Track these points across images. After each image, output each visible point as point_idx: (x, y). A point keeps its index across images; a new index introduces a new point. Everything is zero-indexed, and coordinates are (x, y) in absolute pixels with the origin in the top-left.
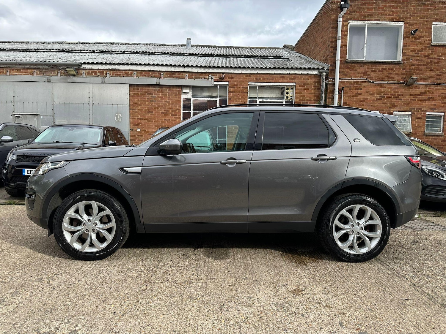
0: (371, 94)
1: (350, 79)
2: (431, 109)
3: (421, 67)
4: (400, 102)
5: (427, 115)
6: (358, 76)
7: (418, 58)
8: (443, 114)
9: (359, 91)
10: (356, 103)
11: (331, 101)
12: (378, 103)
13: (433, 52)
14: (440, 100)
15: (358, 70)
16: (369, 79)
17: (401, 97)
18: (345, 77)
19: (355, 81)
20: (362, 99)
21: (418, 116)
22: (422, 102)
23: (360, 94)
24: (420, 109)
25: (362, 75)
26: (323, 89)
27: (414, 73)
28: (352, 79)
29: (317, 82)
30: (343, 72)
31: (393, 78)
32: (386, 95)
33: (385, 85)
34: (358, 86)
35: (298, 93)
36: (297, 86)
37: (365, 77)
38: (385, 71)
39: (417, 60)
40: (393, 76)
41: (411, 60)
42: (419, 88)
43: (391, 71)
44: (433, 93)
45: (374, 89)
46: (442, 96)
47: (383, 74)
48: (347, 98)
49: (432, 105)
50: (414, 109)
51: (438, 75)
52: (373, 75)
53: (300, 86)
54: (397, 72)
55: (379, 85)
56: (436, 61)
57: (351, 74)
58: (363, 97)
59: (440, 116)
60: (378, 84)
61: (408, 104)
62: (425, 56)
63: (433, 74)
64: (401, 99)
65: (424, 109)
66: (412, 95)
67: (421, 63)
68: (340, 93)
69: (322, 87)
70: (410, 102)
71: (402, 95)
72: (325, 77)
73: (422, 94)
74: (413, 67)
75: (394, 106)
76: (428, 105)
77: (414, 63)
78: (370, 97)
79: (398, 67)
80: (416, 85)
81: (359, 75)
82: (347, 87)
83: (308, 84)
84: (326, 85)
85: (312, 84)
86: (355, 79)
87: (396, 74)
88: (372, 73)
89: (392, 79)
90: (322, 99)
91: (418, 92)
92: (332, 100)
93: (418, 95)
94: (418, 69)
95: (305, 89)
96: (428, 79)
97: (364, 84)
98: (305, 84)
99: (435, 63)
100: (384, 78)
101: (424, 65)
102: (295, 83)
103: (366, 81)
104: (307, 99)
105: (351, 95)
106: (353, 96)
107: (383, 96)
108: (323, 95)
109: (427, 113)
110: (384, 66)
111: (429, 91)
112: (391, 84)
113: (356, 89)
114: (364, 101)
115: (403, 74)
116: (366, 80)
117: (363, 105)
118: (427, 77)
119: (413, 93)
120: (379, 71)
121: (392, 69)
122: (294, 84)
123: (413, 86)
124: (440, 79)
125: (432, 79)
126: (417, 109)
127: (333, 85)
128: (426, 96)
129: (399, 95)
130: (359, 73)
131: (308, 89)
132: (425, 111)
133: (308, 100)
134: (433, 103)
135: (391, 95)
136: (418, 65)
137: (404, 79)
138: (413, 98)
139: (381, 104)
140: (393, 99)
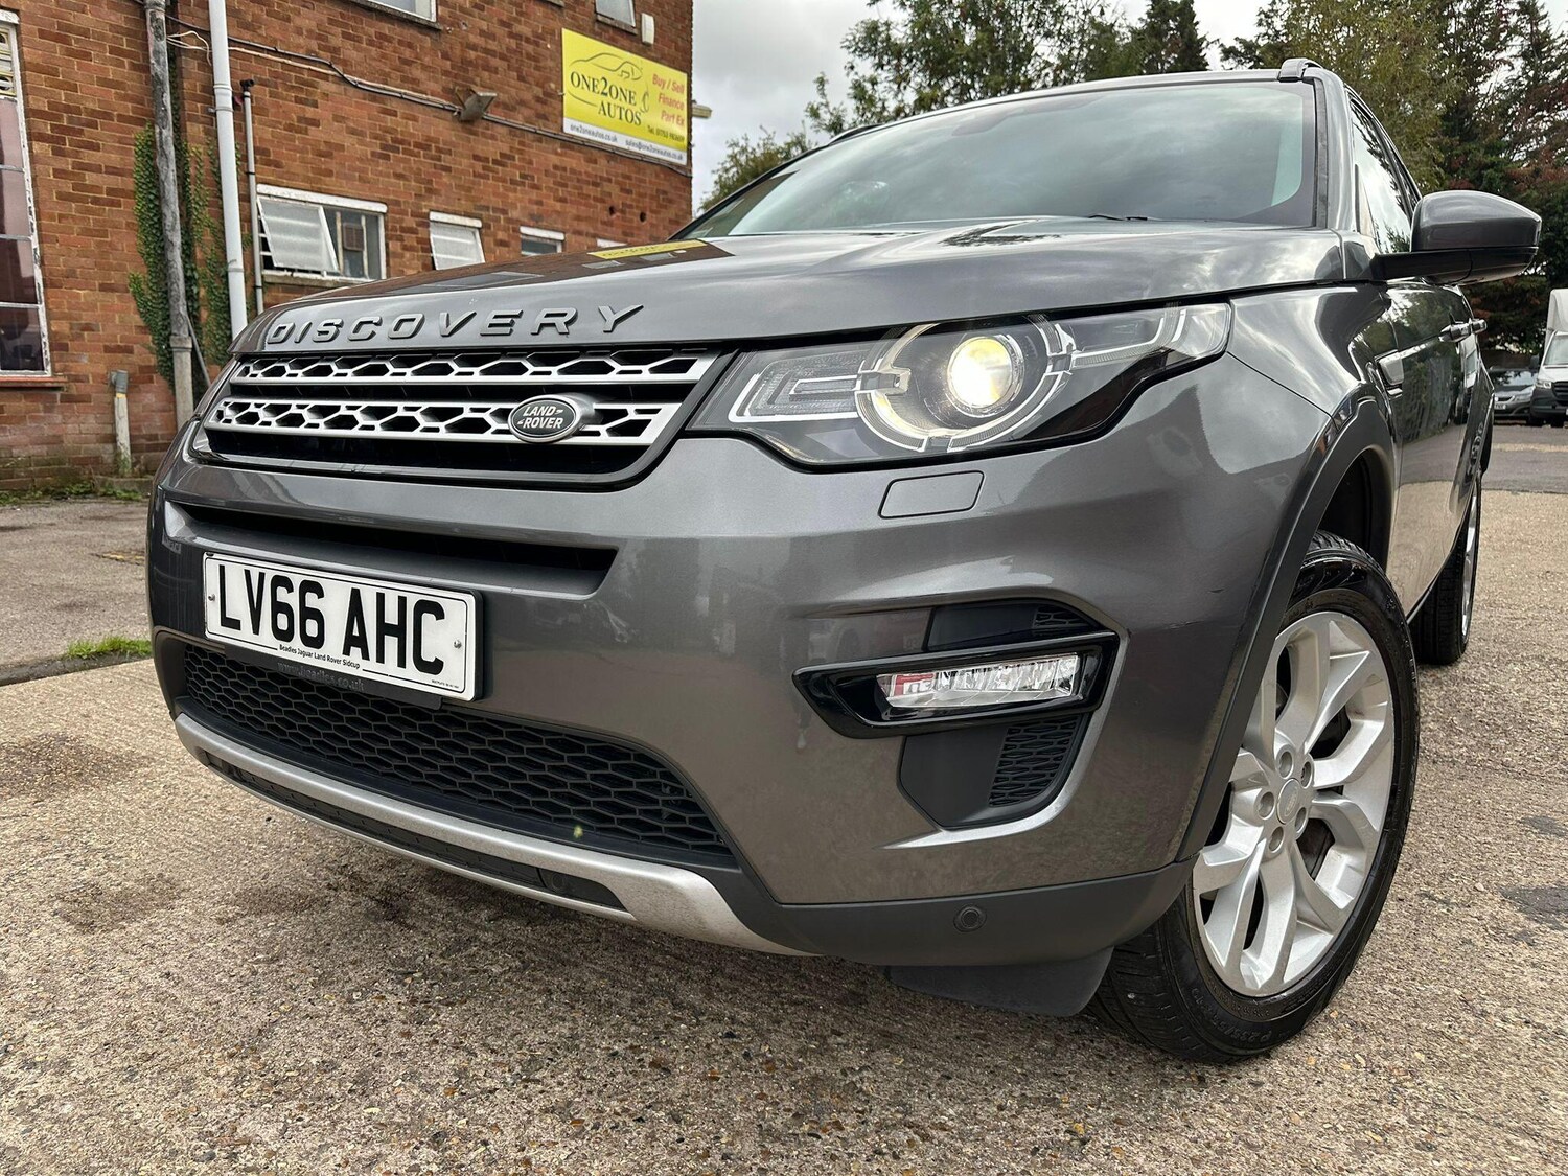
0: (353, 132)
1: (269, 52)
2: (532, 216)
3: (495, 62)
4: (446, 178)
5: (524, 237)
6: (299, 47)
7: (484, 25)
8: (560, 237)
9: (310, 112)
10: (303, 161)
11: (202, 134)
12: (381, 174)
13: (520, 14)
14: (550, 189)
15: (298, 21)
16: (339, 69)
17: (446, 160)
18: (246, 37)
19: (290, 62)
20: (323, 148)
21: (501, 235)
22: (506, 189)
23: (315, 123)
24: (504, 212)
25: (314, 44)
26: (161, 69)
27: (478, 80)
28: (276, 53)
29: (128, 33)
30: (239, 11)
31: (415, 81)
32: (402, 142)
33: (392, 105)
34: (304, 87)
35: (38, 69)
36: (31, 33)
37: (325, 57)
38: (389, 49)
39: (482, 33)
40: (417, 73)
41: (464, 28)
42: (493, 137)
43: (407, 54)
44: (531, 163)
45: (361, 113)
46: (555, 176)
47: (383, 56)
48: (267, 133)
49: (530, 201)
50: (487, 208)
51: (538, 99)
52: (350, 52)
53: (42, 34)
54: (427, 60)
55: (374, 100)
56: (530, 48)
57: (272, 29)
58: (325, 137)
59: (552, 243)
60: (375, 96)
61: (469, 190)
62: (502, 23)
63: (527, 96)
64: (448, 169)
65: (514, 214)
66: (476, 158)
67: (493, 45)
68: (237, 107)
69: (158, 61)
70: (473, 183)
71: (449, 152)
72: (163, 17)
73: (504, 159)
74: (472, 54)
75: (430, 191)
76: (520, 201)
77: (474, 39)
78: (349, 141)
79: (427, 41)
80: (484, 123)
81: (301, 40)
82: (263, 83)
83: (85, 33)
84: (174, 54)
85: (102, 37)
86: (289, 57)
87: (425, 67)
88: (349, 44)
89: (414, 83)
90: (166, 116)
91: (492, 149)
92: (207, 132)
93: (495, 162)
94: (487, 68)
95: (71, 53)
96: (513, 109)
97: (325, 86)
98: (70, 29)
99: (529, 56)
100: (387, 75)
101: (503, 57)
102: (17, 12)
103: (330, 72)
104: (91, 105)
105: (281, 124)
106: (290, 128)
107: (392, 145)
108: (167, 99)
109: (524, 230)
110: (386, 28)
111: (521, 152)
112: (414, 105)
113: (298, 100)
114: (328, 155)
115: (446, 73)
116: (330, 67)
117: (329, 173)
118: (513, 103)
119: (480, 150)
120: (371, 43)
121: (410, 46)
122: (14, 18)
123: (480, 127)
124: (544, 117)
125: (527, 112)
126: (495, 210)
127: (206, 62)
128: (515, 166)
129: (439, 150)
130: (299, 31)
131: (87, 56)
132: (518, 220)
133: (93, 113)
134: (534, 195)
135: (418, 145)
136: (487, 51)
137: (448, 92)
138: (481, 171)
139: (388, 176)
140: (422, 162)
